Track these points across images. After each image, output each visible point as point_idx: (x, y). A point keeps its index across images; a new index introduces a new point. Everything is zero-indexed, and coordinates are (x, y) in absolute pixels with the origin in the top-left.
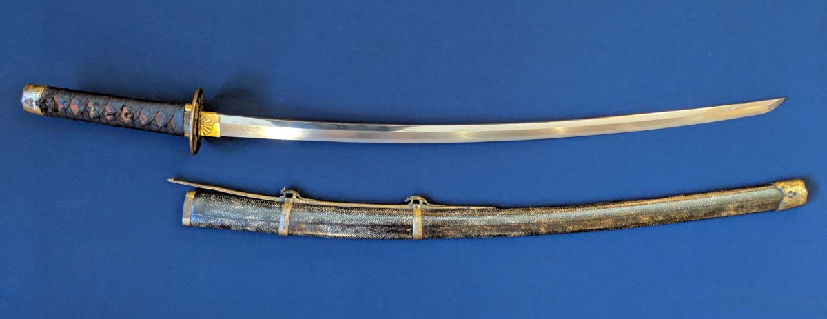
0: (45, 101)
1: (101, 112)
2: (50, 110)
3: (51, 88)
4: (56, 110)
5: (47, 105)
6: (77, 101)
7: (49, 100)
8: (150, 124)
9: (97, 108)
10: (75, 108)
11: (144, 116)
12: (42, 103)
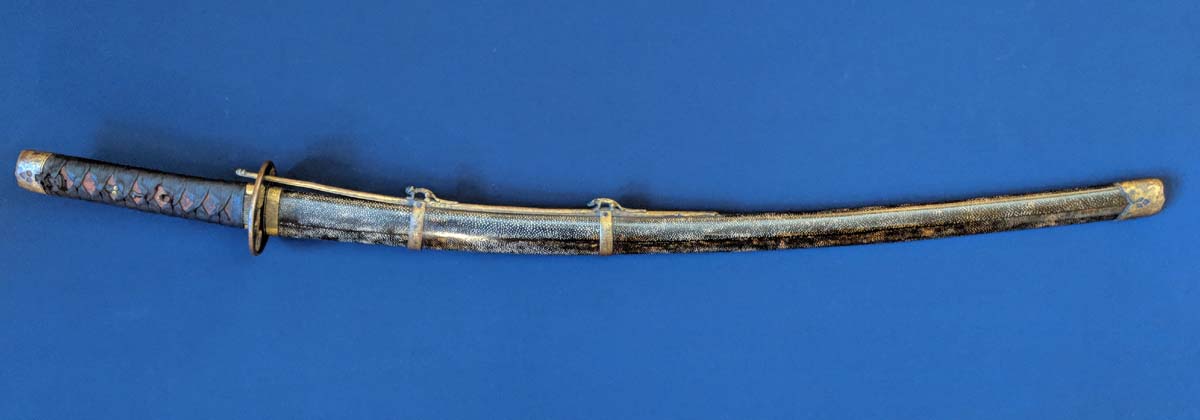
0: (49, 175)
1: (128, 192)
2: (55, 189)
3: (58, 156)
4: (64, 188)
5: (52, 181)
6: (94, 177)
7: (54, 175)
8: (195, 211)
9: (121, 188)
10: (91, 187)
11: (188, 200)
12: (44, 178)
